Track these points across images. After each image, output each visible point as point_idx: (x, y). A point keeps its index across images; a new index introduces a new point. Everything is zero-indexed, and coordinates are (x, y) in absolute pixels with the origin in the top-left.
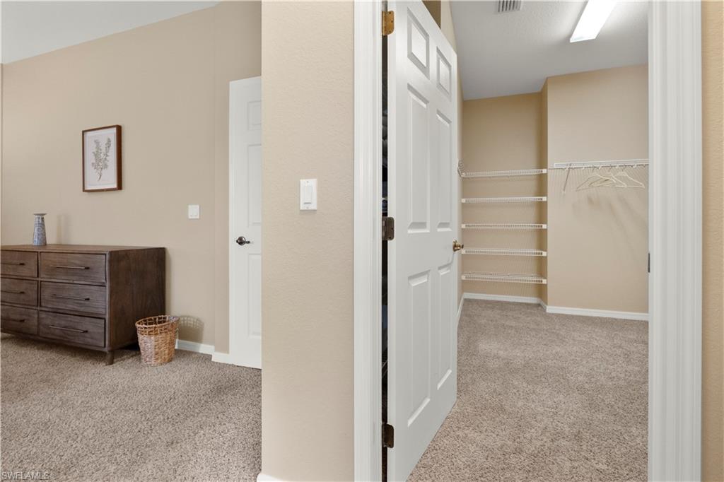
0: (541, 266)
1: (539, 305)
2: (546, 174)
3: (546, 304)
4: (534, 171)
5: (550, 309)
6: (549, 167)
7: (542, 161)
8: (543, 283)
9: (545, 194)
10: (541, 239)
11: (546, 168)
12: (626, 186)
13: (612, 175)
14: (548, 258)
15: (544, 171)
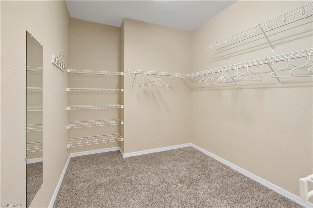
0: (120, 130)
1: (119, 152)
2: (123, 76)
3: (124, 152)
4: (116, 73)
5: (126, 155)
6: (125, 72)
7: (121, 68)
8: (122, 140)
9: (123, 88)
10: (120, 114)
11: (123, 72)
12: (162, 86)
13: (156, 79)
14: (124, 125)
15: (122, 74)
